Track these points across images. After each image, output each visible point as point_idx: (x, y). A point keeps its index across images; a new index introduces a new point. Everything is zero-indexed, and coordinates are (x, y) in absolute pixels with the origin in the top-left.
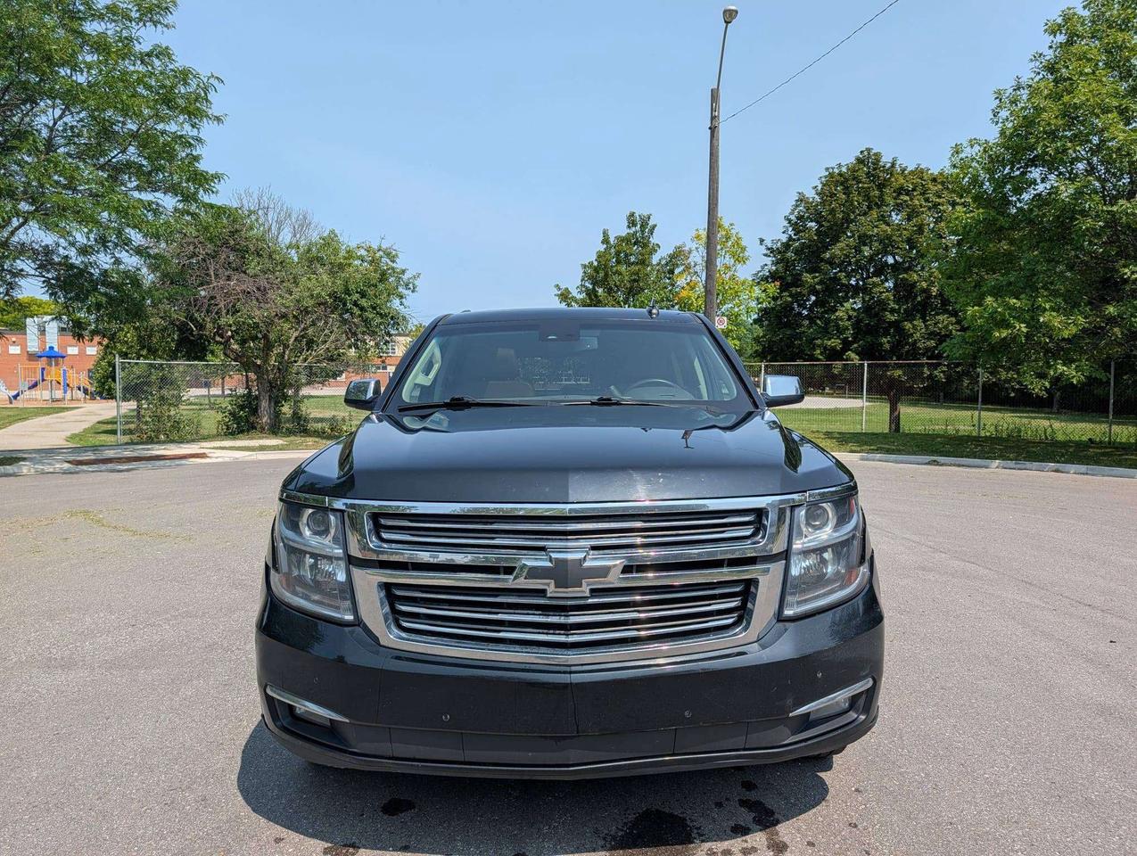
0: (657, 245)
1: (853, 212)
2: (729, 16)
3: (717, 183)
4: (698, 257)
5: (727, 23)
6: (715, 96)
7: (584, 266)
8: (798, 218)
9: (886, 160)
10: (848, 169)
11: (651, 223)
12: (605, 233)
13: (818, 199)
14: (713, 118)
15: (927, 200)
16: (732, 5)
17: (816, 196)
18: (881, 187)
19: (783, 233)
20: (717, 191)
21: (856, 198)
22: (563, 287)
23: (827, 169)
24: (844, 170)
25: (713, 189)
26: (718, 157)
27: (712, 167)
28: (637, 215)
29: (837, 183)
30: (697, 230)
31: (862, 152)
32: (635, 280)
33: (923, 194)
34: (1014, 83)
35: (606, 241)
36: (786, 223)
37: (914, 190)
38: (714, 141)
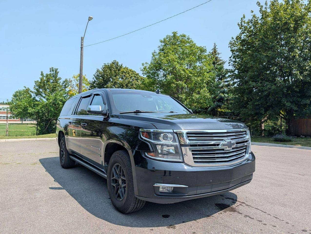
0: (60, 78)
1: (112, 76)
2: (90, 19)
3: (83, 63)
4: (75, 83)
5: (89, 20)
6: (82, 39)
7: (35, 82)
8: (97, 75)
9: (120, 64)
10: (110, 65)
11: (58, 71)
12: (42, 72)
13: (102, 72)
14: (82, 45)
15: (129, 75)
16: (92, 16)
17: (102, 71)
18: (119, 70)
19: (93, 79)
20: (83, 65)
21: (113, 72)
22: (27, 87)
23: (104, 64)
24: (109, 65)
25: (82, 64)
26: (83, 56)
27: (81, 58)
28: (54, 68)
29: (108, 68)
30: (74, 75)
31: (114, 61)
32: (55, 87)
33: (128, 74)
34: (154, 51)
35: (42, 74)
36: (94, 77)
37: (126, 72)
38: (82, 51)
